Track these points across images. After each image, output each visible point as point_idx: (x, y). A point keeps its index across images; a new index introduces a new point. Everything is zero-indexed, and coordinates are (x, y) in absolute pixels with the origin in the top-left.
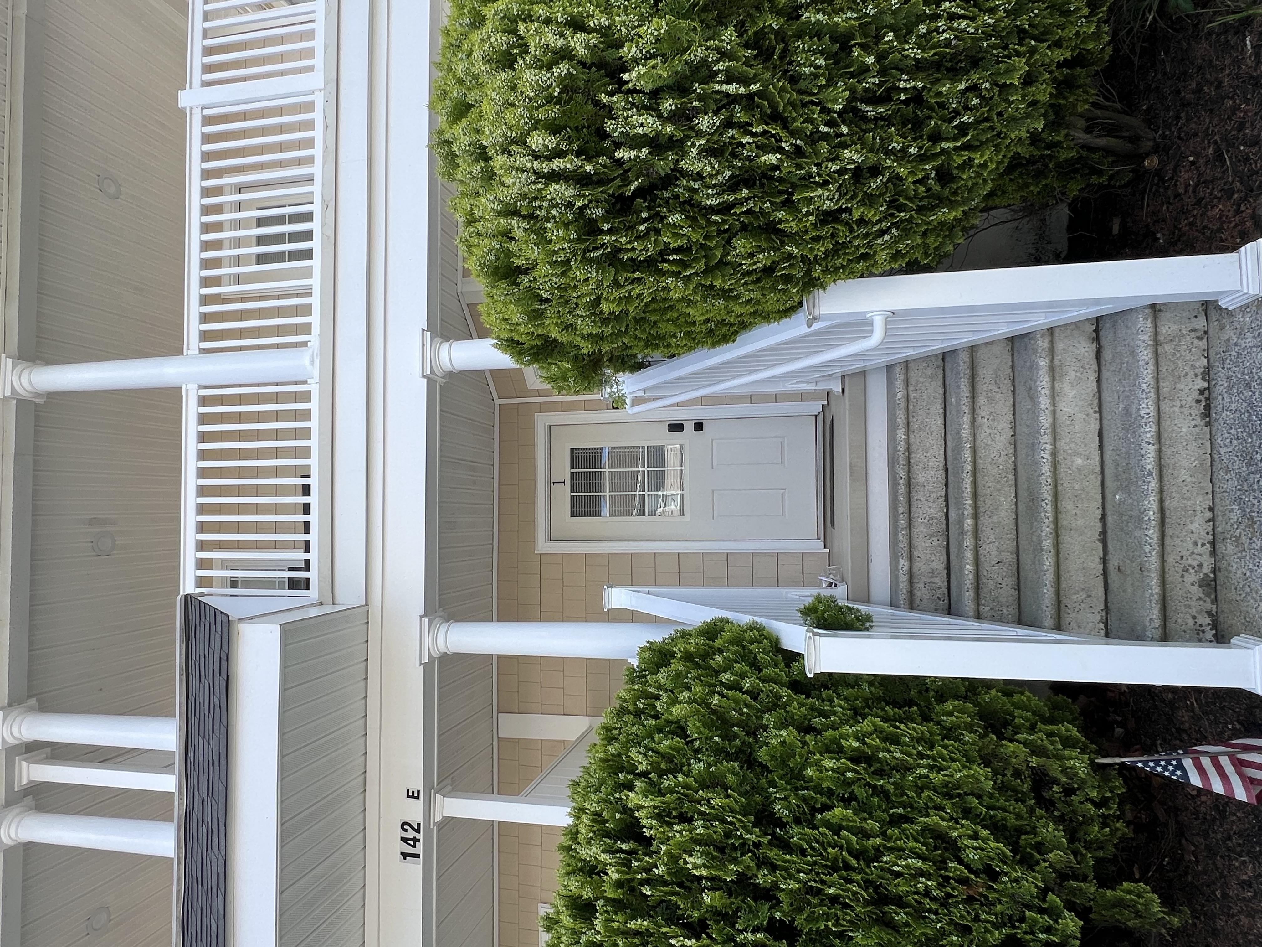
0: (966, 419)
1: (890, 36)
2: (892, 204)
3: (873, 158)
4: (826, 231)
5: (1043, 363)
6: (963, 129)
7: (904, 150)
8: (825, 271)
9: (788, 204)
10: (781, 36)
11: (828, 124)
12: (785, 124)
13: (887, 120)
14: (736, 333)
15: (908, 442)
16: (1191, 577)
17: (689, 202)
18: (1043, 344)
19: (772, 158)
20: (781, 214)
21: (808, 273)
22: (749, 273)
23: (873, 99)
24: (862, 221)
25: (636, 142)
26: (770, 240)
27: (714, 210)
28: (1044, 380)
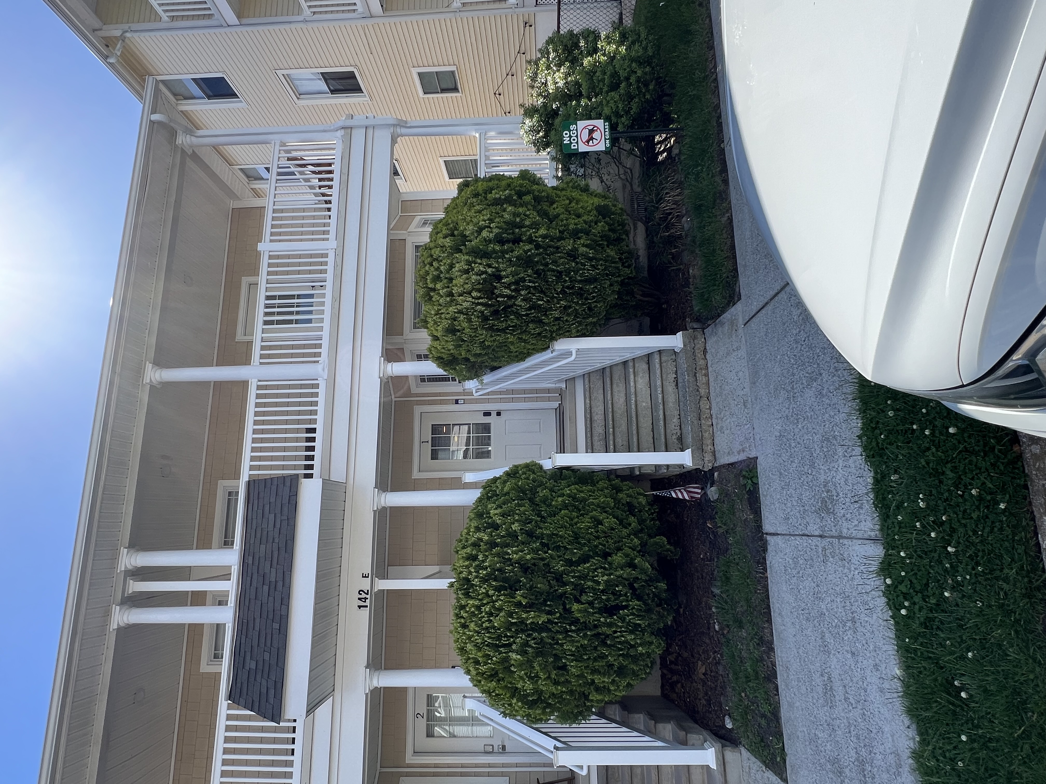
0: (609, 392)
1: (572, 273)
2: (575, 316)
3: (569, 304)
4: (556, 323)
5: (631, 370)
6: (594, 297)
7: (578, 302)
8: (557, 335)
9: (545, 315)
10: (543, 270)
11: (556, 294)
12: (544, 293)
13: (573, 294)
14: (526, 357)
15: (590, 403)
16: (674, 437)
17: (516, 313)
18: (631, 364)
19: (541, 303)
20: (543, 317)
21: (551, 335)
22: (533, 334)
23: (568, 287)
24: (567, 321)
25: (503, 296)
26: (540, 325)
27: (523, 315)
28: (632, 377)
